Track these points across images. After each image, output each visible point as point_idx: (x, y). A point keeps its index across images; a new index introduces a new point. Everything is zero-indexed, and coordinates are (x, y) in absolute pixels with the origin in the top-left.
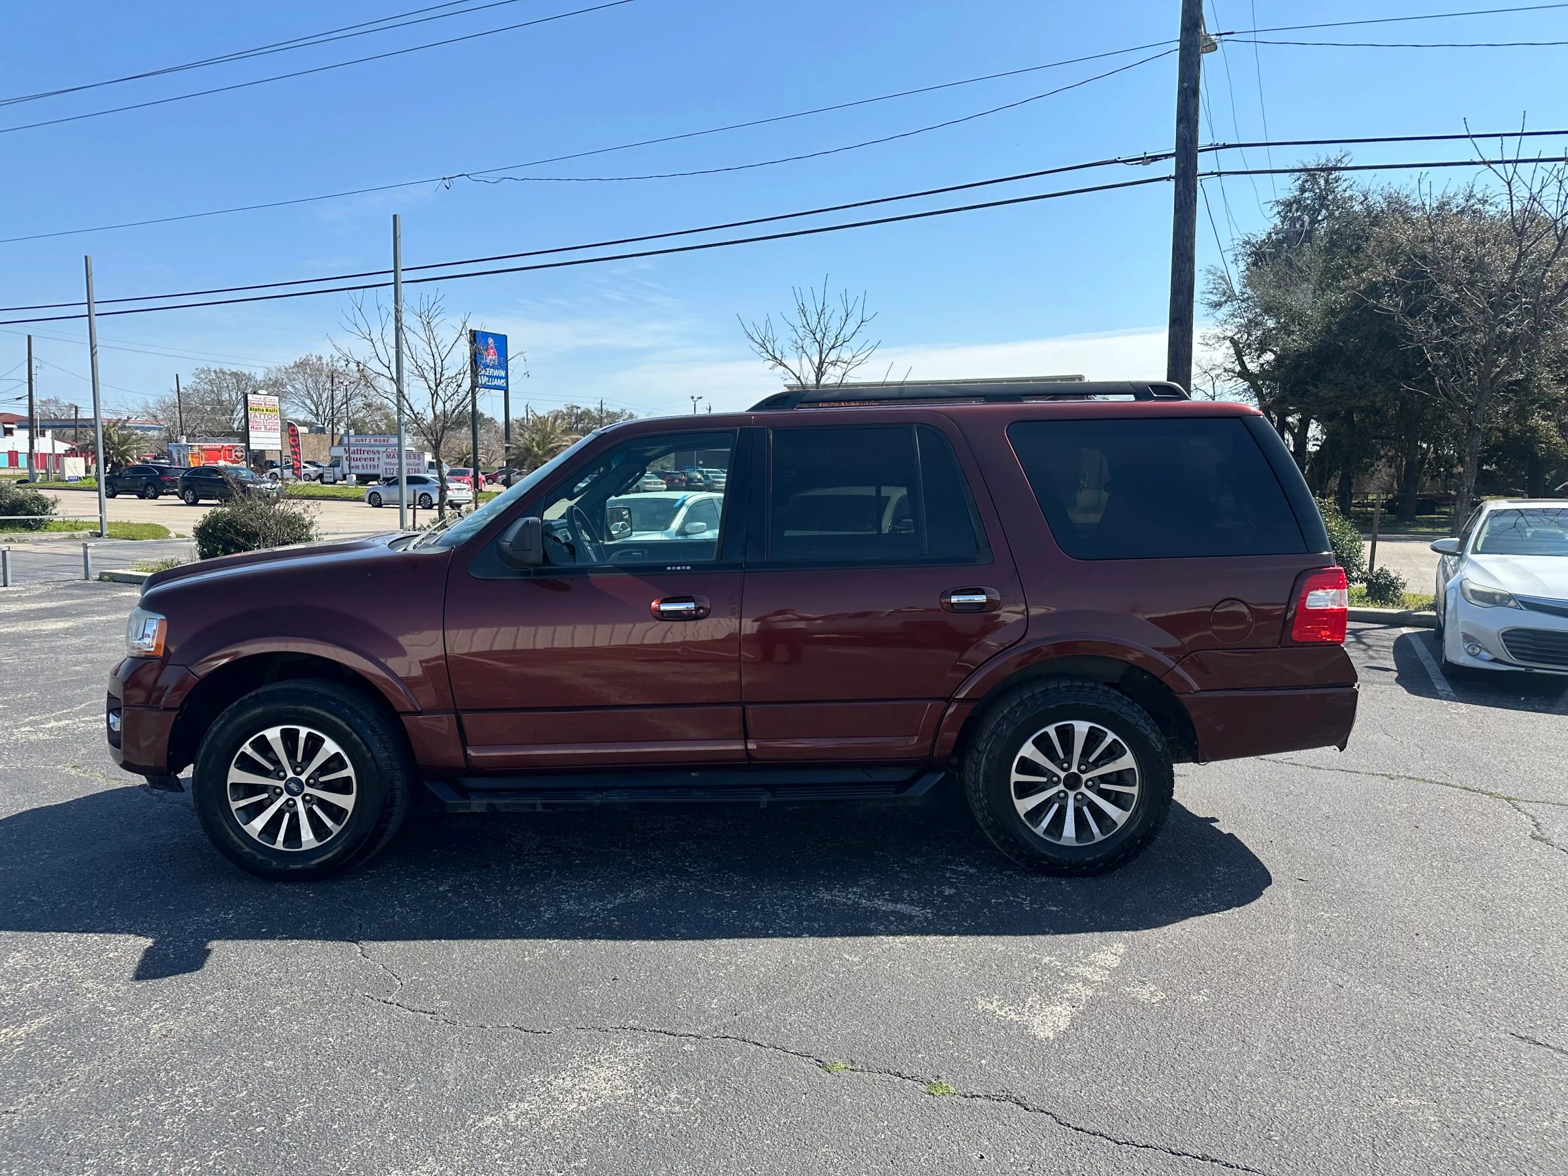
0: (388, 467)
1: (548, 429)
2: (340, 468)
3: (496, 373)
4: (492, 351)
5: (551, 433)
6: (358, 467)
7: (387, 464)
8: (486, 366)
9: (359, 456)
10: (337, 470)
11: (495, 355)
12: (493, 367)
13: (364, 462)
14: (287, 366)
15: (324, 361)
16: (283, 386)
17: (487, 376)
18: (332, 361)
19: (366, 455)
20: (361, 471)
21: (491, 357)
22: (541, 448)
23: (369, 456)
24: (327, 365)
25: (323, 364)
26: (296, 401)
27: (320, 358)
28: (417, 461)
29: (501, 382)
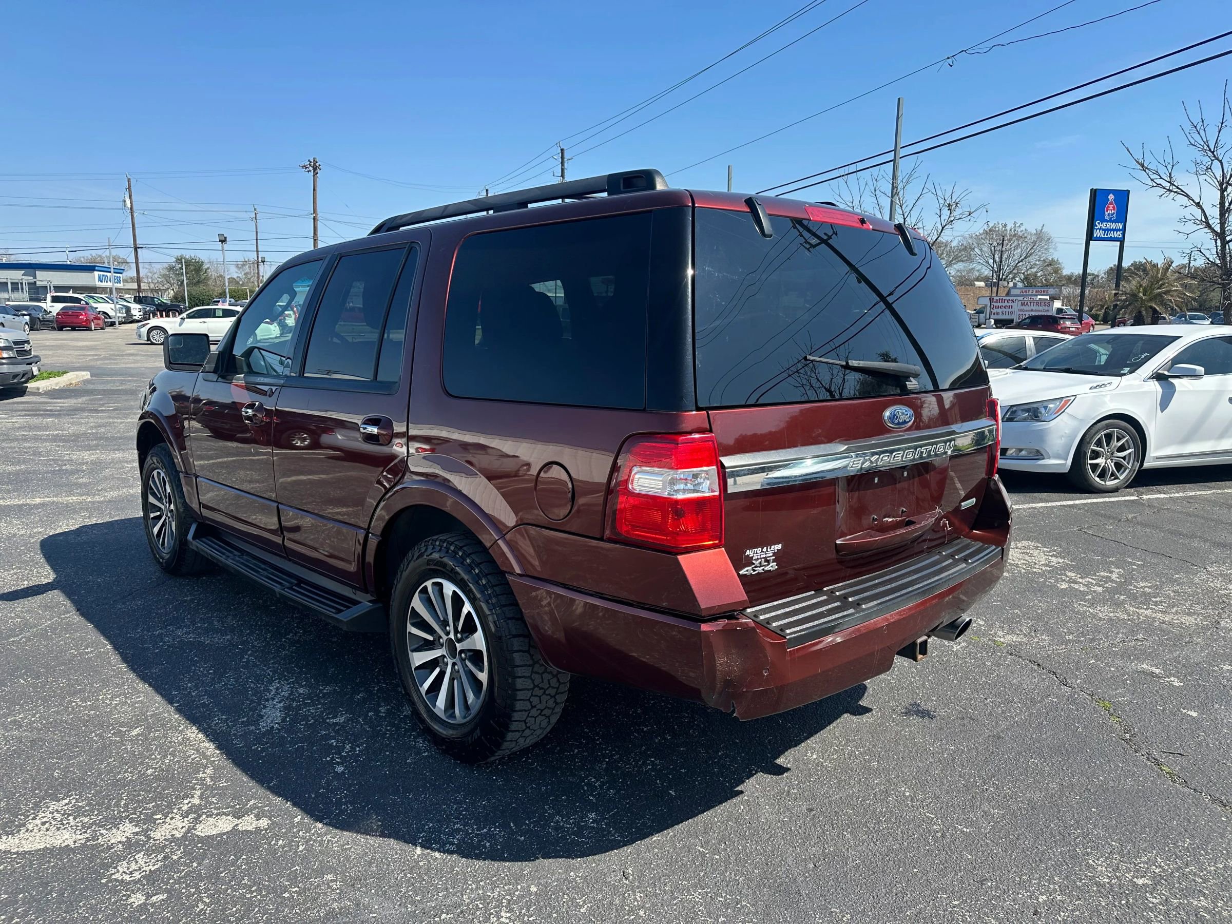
0: (1021, 313)
1: (1160, 275)
2: (984, 315)
3: (1113, 226)
4: (1111, 206)
5: (1161, 279)
6: (998, 314)
7: (1020, 310)
8: (1103, 220)
9: (1000, 304)
10: (982, 316)
11: (1114, 209)
12: (1110, 221)
13: (1004, 310)
14: (978, 234)
15: (1008, 228)
16: (973, 249)
17: (1103, 230)
18: (1015, 227)
19: (1006, 303)
20: (1001, 317)
21: (1110, 211)
22: (1148, 294)
23: (1008, 305)
24: (1011, 230)
25: (1006, 230)
26: (981, 262)
27: (1005, 225)
28: (1046, 308)
29: (1118, 234)
